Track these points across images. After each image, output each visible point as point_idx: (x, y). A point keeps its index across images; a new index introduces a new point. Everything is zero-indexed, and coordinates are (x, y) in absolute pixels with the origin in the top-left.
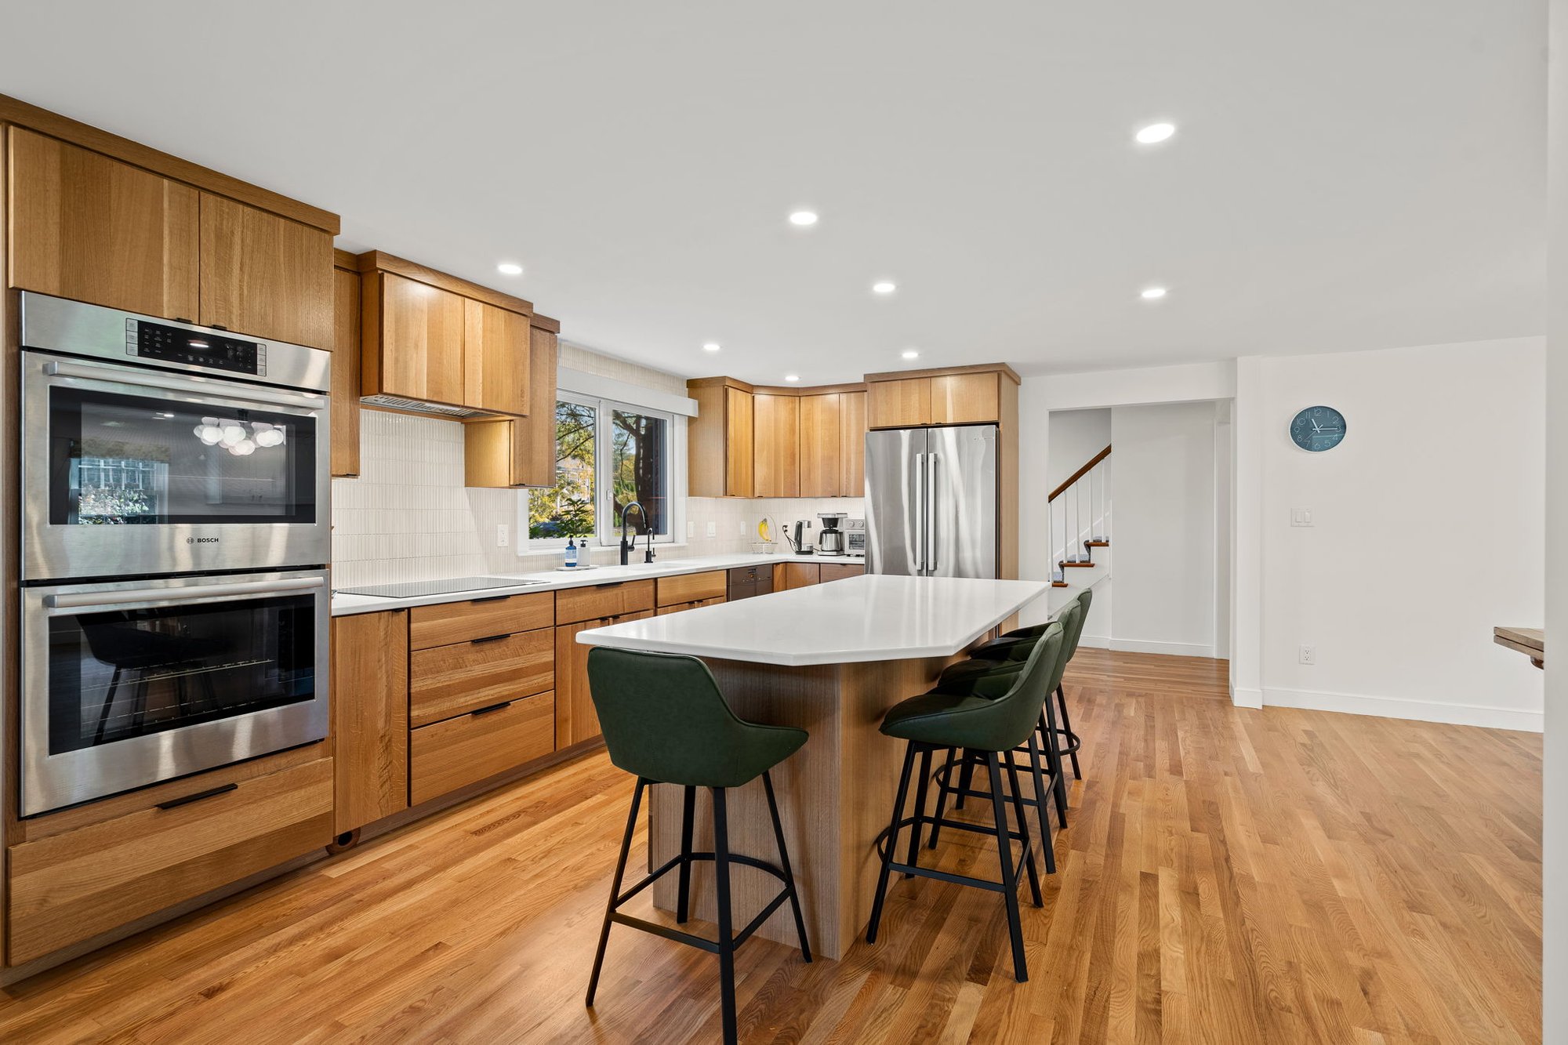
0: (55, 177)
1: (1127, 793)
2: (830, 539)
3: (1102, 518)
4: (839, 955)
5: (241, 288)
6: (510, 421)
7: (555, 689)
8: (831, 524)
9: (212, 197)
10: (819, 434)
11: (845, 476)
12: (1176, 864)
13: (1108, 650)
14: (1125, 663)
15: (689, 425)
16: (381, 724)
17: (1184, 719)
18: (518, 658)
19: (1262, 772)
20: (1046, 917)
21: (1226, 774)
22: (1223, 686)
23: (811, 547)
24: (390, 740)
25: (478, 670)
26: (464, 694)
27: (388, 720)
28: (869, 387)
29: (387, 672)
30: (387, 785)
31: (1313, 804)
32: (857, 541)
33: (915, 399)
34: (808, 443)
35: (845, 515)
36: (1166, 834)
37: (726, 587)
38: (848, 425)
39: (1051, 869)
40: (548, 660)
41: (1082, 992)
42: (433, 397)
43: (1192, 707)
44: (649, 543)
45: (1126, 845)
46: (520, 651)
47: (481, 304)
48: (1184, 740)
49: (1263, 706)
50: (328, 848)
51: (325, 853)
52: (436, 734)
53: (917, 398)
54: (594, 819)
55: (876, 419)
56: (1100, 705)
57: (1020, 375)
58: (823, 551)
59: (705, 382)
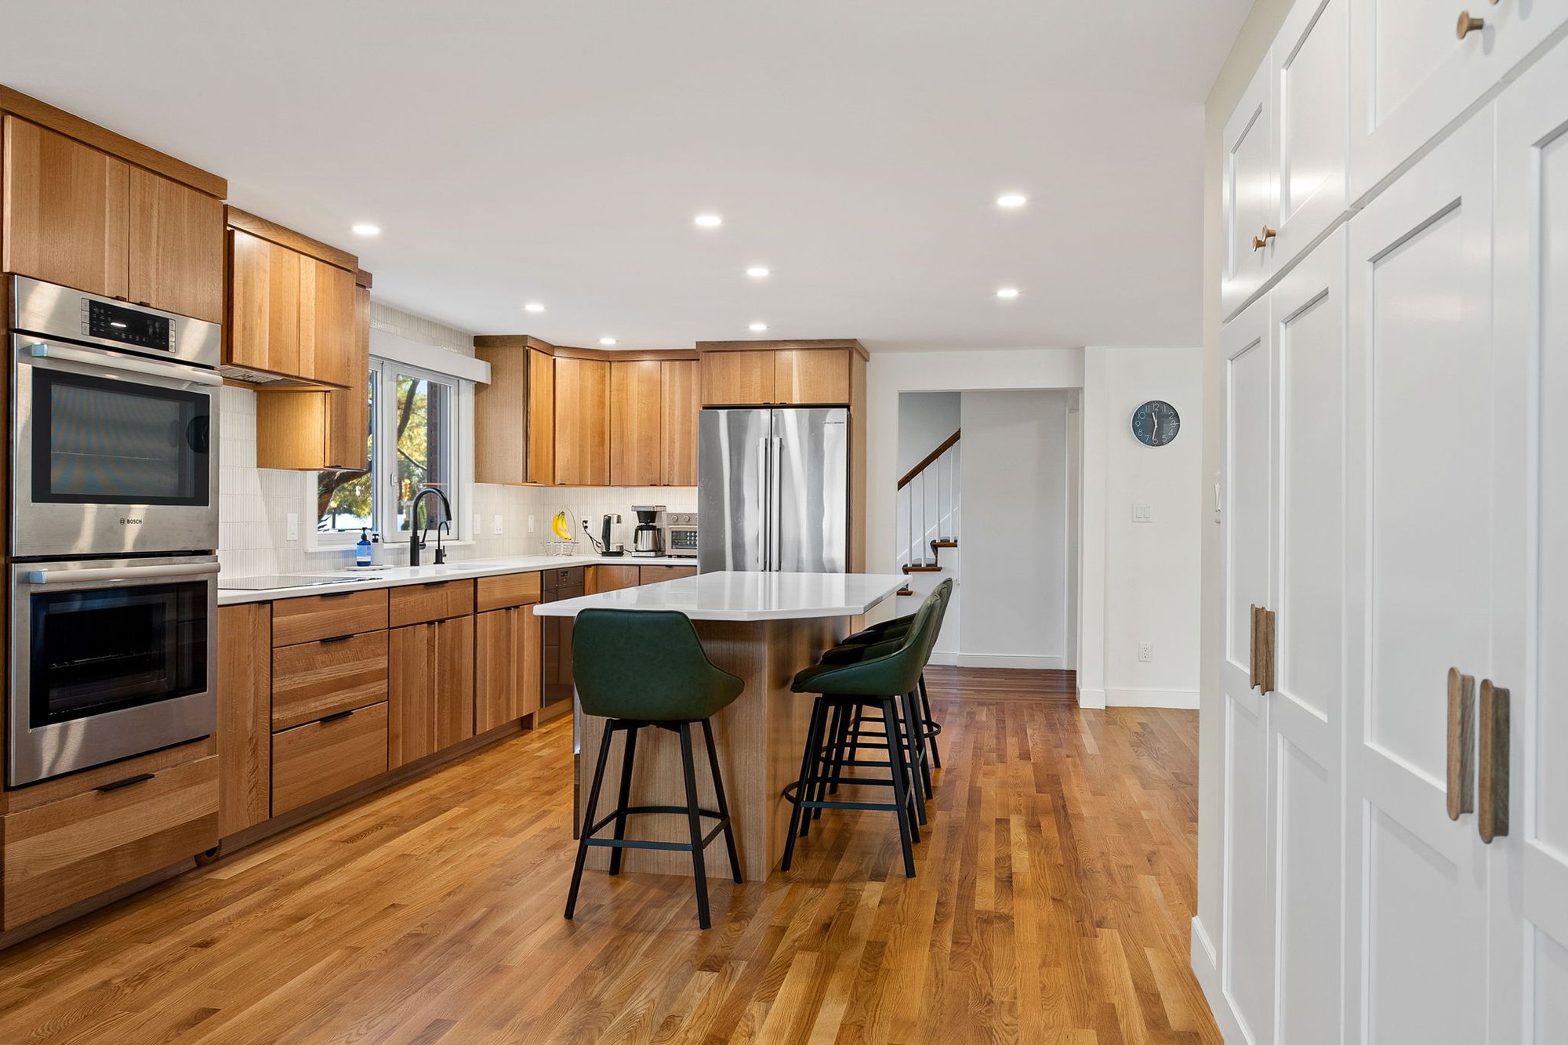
0: (36, 162)
1: (982, 775)
2: (647, 537)
3: (950, 514)
4: (764, 878)
5: (157, 263)
6: (326, 392)
7: (388, 700)
8: (648, 518)
9: (138, 170)
10: (635, 409)
11: (667, 461)
12: (1024, 811)
13: (956, 666)
14: (975, 677)
15: (477, 392)
16: (249, 724)
17: (1034, 720)
18: (358, 662)
19: (1099, 753)
20: (923, 847)
21: (1068, 756)
22: (1071, 693)
23: (622, 547)
24: (256, 743)
25: (326, 673)
26: (313, 699)
27: (255, 722)
28: (703, 357)
29: (255, 669)
30: (255, 790)
31: (1136, 769)
32: (679, 539)
33: (756, 376)
34: (621, 421)
35: (662, 509)
36: (1016, 796)
37: (539, 592)
38: (672, 400)
39: (923, 822)
40: (384, 666)
41: (956, 877)
42: (274, 367)
43: (1041, 711)
44: (439, 541)
45: (983, 805)
46: (360, 655)
47: (315, 260)
48: (1032, 736)
49: (1106, 707)
50: (197, 857)
51: (194, 864)
52: (292, 740)
53: (759, 373)
54: (468, 824)
55: (710, 395)
56: (951, 714)
57: (869, 351)
58: (637, 551)
59: (498, 341)
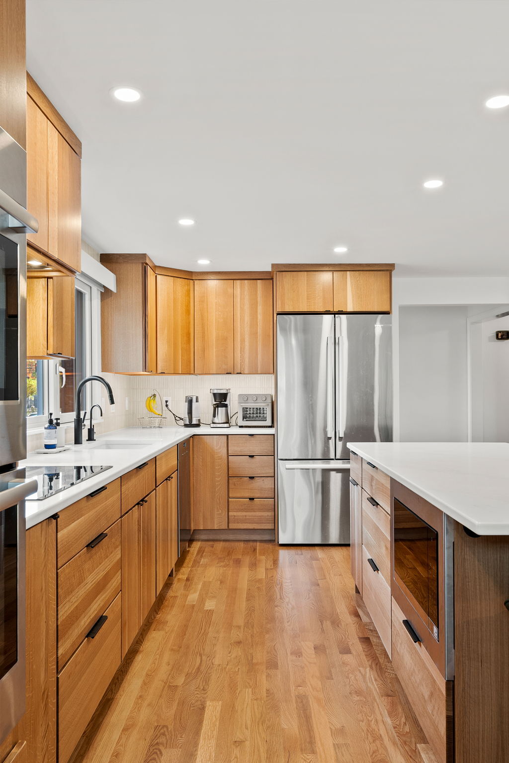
2: (220, 413)
6: (48, 278)
8: (221, 399)
10: (214, 315)
11: (239, 355)
16: (42, 676)
25: (90, 582)
27: (46, 670)
33: (318, 290)
34: (203, 324)
35: (233, 391)
38: (242, 309)
44: (91, 419)
53: (321, 288)
55: (283, 304)
58: (213, 423)
59: (121, 258)
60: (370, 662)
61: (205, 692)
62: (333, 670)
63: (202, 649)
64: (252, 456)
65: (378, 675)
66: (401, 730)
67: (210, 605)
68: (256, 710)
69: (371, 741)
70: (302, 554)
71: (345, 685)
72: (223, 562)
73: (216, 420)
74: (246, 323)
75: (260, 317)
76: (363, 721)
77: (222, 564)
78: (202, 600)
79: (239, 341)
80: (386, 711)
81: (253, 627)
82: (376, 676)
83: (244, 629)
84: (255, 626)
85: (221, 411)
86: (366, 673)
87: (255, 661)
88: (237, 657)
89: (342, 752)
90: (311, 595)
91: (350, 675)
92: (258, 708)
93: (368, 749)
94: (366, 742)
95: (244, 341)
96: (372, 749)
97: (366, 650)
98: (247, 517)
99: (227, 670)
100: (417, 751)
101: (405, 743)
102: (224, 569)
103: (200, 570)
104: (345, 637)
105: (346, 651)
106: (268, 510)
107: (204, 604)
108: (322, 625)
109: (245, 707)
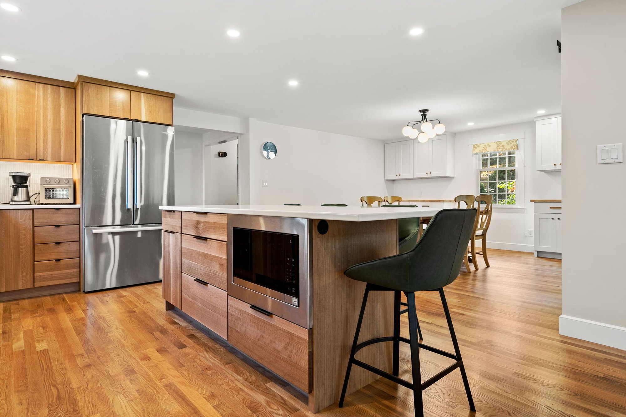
8: (22, 180)
10: (14, 109)
33: (119, 102)
34: (3, 116)
38: (45, 116)
55: (88, 108)
60: (204, 348)
61: (77, 412)
62: (181, 361)
63: (53, 381)
64: (58, 226)
65: (214, 354)
66: (251, 380)
67: (40, 346)
68: (136, 408)
69: (237, 394)
70: (109, 295)
71: (196, 367)
72: (37, 313)
73: (16, 198)
74: (49, 120)
75: (63, 117)
76: (223, 384)
77: (36, 314)
78: (30, 345)
79: (42, 133)
80: (233, 373)
81: (95, 351)
82: (213, 355)
83: (87, 355)
84: (96, 350)
85: (22, 191)
86: (205, 355)
87: (112, 374)
88: (93, 376)
89: (222, 409)
90: (132, 319)
91: (196, 360)
92: (137, 406)
93: (238, 399)
94: (234, 396)
95: (47, 134)
96: (241, 399)
97: (196, 342)
98: (53, 276)
99: (90, 389)
100: (268, 388)
101: (258, 387)
102: (41, 317)
103: (14, 323)
104: (176, 338)
105: (182, 346)
106: (73, 268)
107: (35, 348)
108: (154, 335)
109: (125, 409)
